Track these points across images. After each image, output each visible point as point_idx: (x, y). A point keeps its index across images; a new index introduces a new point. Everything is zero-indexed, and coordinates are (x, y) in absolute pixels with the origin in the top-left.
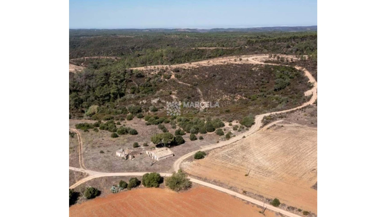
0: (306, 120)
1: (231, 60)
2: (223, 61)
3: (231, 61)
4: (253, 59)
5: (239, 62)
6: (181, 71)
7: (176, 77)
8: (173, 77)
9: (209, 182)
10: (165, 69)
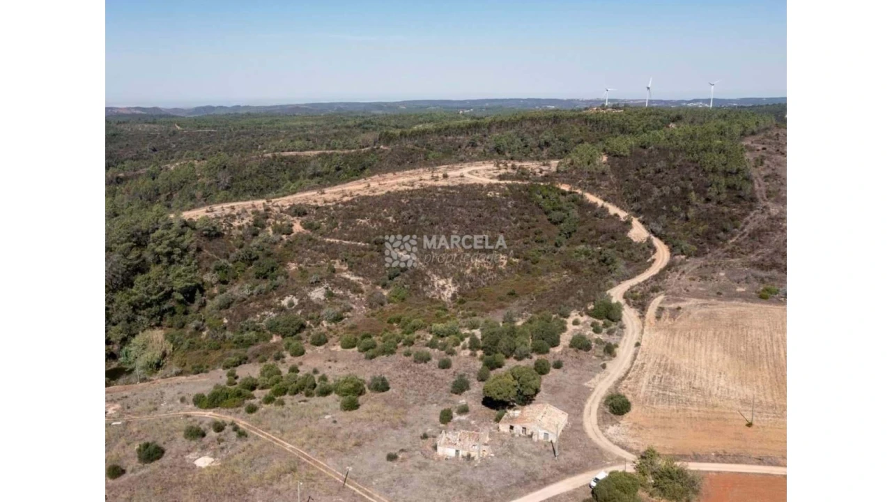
0: (701, 289)
1: (424, 177)
2: (406, 180)
3: (424, 180)
4: (470, 173)
5: (442, 183)
6: (310, 211)
7: (305, 229)
8: (297, 228)
9: (708, 461)
10: (262, 209)
